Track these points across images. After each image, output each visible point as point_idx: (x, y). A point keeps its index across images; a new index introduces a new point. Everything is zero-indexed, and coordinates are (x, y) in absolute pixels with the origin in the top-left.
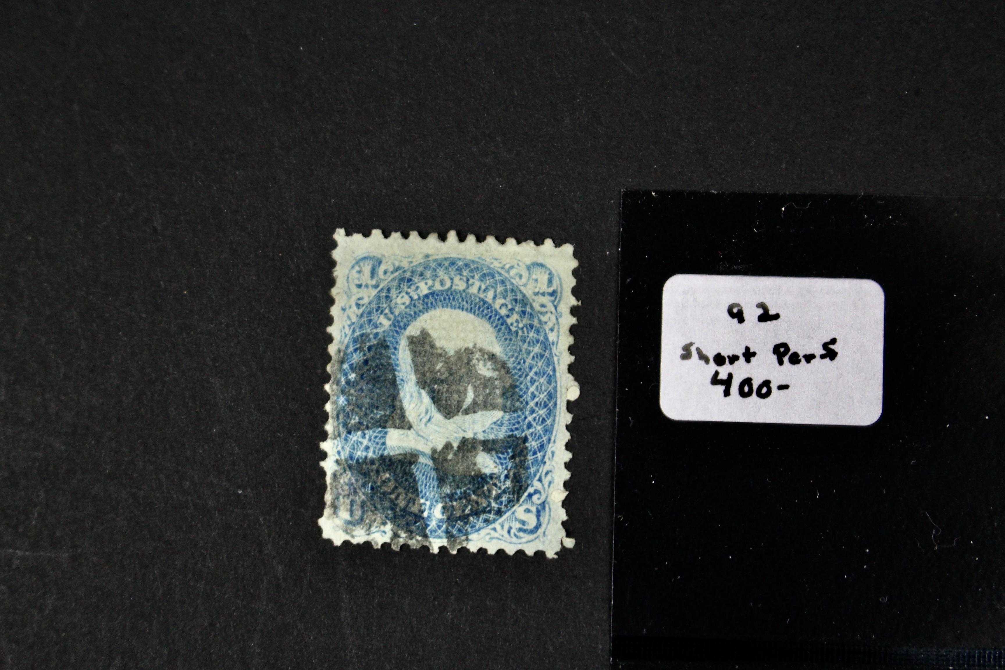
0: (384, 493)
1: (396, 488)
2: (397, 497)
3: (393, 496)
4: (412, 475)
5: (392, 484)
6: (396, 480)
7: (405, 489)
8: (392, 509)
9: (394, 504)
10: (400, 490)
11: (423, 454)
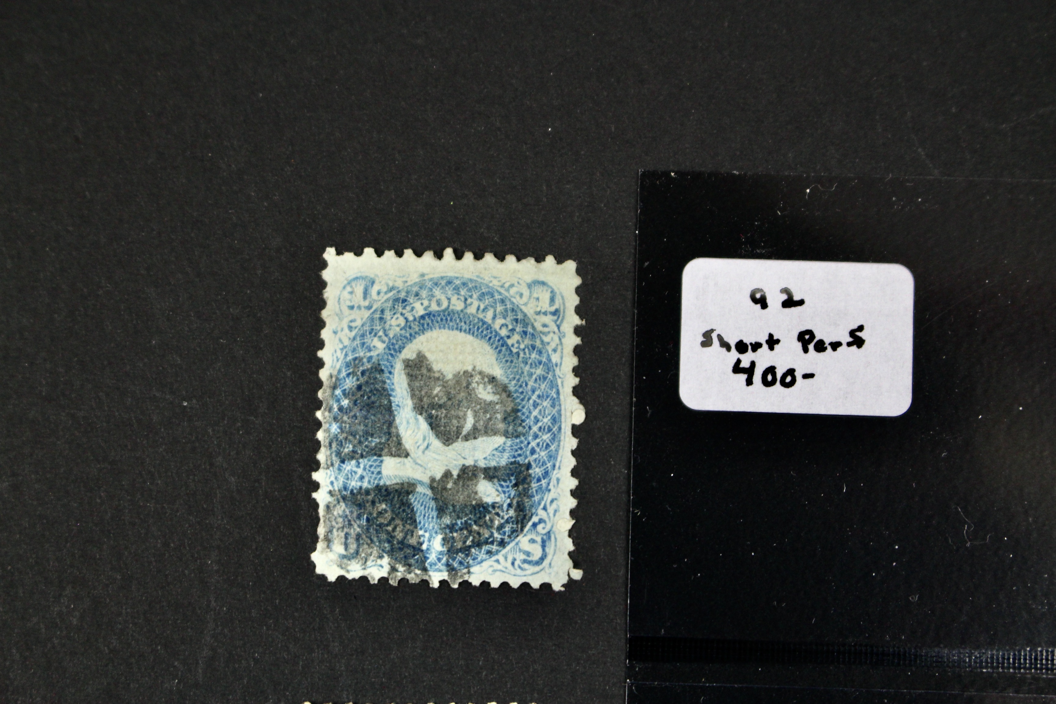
0: (380, 525)
1: (393, 519)
2: (394, 529)
3: (390, 528)
4: (409, 505)
5: (388, 515)
6: (393, 511)
7: (402, 520)
8: (389, 542)
9: (392, 537)
10: (398, 522)
11: (421, 483)
